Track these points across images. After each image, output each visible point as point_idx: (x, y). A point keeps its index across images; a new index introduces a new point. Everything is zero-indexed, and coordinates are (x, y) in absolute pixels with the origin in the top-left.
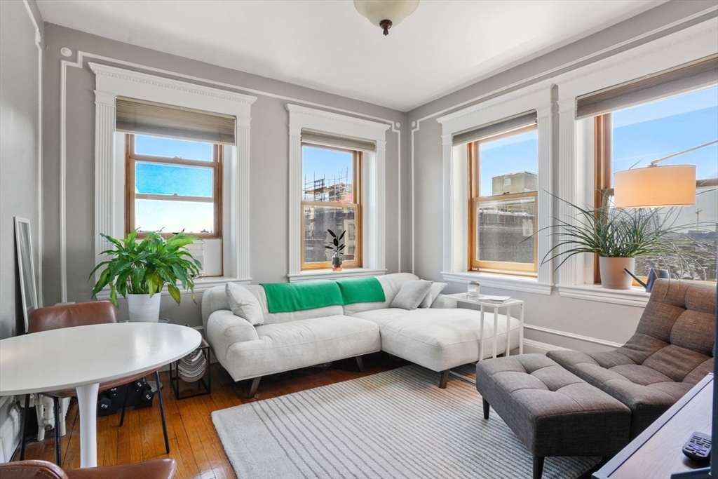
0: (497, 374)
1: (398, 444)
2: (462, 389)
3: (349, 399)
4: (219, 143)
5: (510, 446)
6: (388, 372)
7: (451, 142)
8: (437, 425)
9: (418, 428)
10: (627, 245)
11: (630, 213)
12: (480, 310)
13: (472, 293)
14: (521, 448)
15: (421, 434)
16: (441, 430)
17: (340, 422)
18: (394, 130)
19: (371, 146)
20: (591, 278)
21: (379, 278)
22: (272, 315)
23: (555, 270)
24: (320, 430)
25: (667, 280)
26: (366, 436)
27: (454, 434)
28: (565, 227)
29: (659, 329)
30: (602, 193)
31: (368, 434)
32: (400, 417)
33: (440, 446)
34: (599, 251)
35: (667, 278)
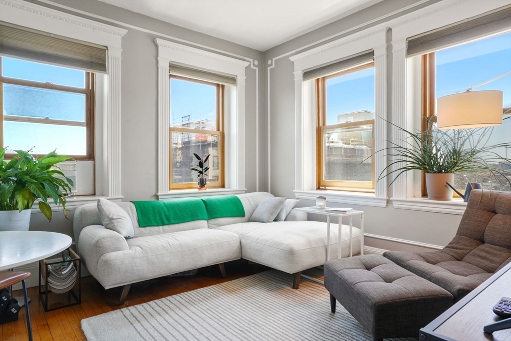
0: (341, 271)
1: (256, 337)
2: (312, 289)
3: (213, 301)
4: (91, 71)
5: (354, 334)
6: (248, 277)
7: (302, 78)
8: (291, 319)
9: (274, 323)
10: (448, 163)
11: (451, 136)
12: (326, 222)
13: (320, 206)
14: (363, 335)
15: (277, 328)
16: (294, 324)
17: (204, 320)
18: (252, 67)
19: (233, 80)
20: (420, 193)
21: (240, 196)
22: (142, 229)
23: (389, 185)
24: (186, 329)
25: (481, 190)
26: (228, 331)
27: (305, 326)
28: (398, 149)
29: (475, 231)
30: (428, 120)
31: (229, 329)
32: (258, 314)
33: (294, 337)
34: (425, 168)
35: (480, 189)
